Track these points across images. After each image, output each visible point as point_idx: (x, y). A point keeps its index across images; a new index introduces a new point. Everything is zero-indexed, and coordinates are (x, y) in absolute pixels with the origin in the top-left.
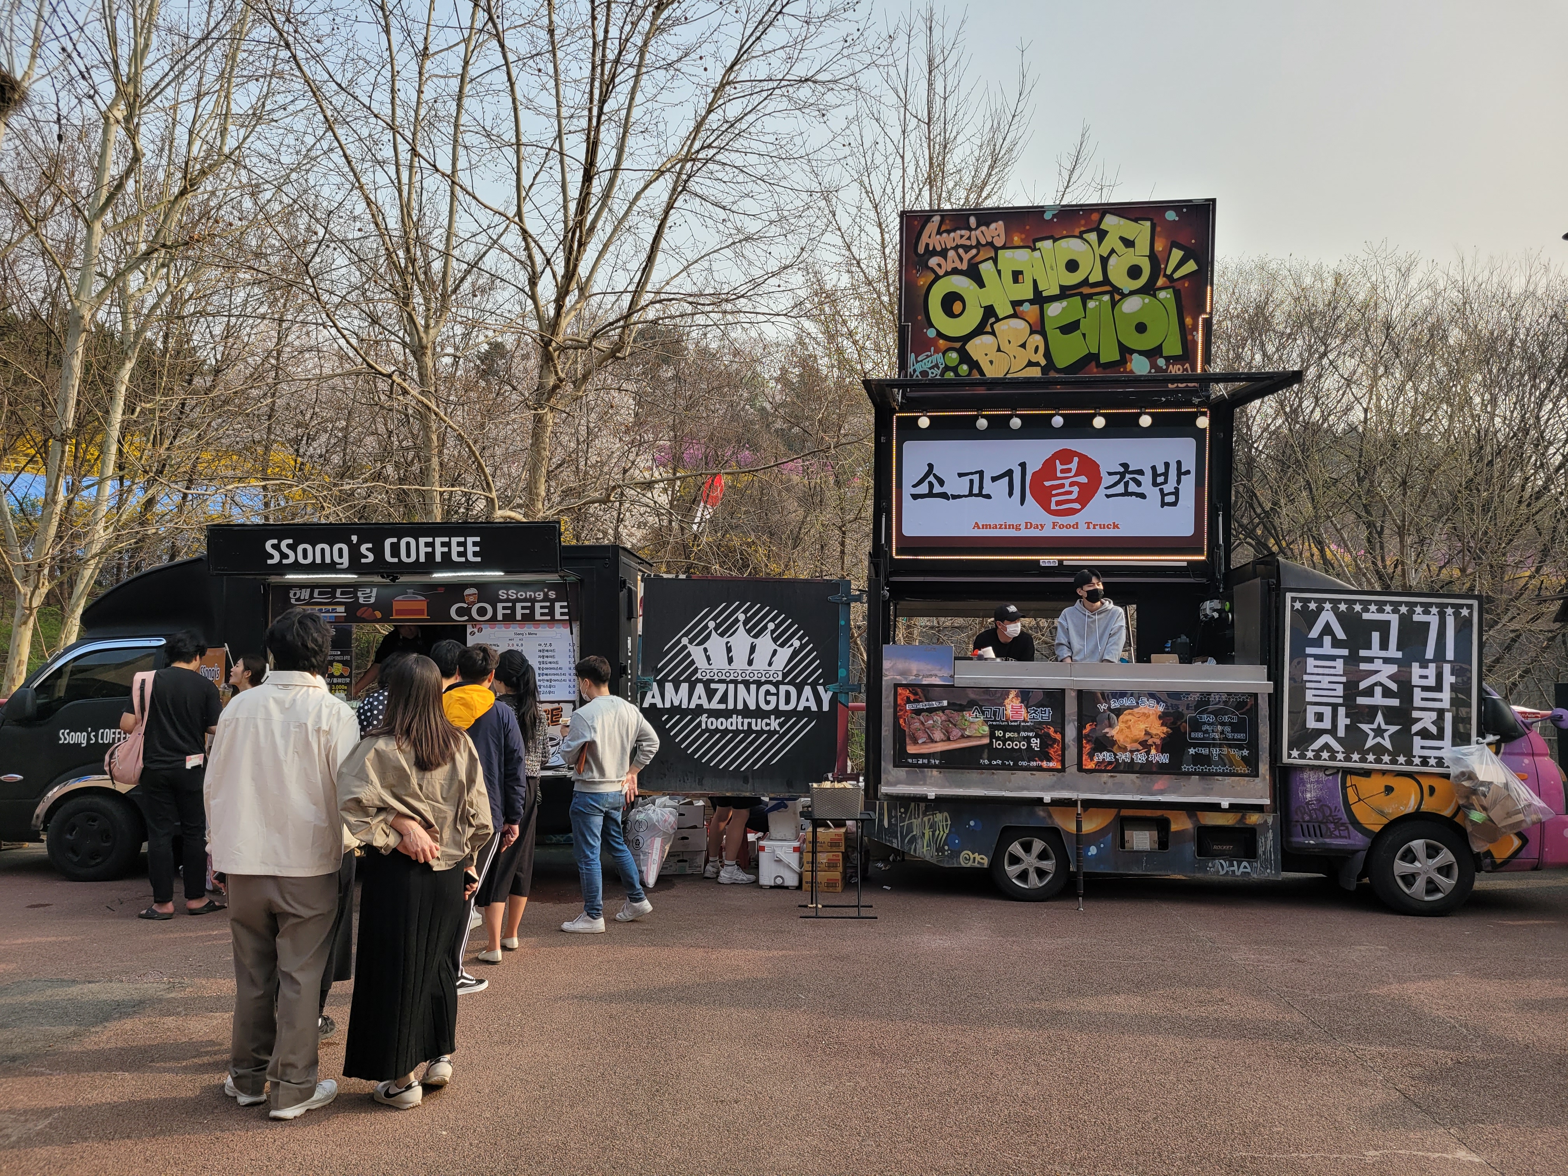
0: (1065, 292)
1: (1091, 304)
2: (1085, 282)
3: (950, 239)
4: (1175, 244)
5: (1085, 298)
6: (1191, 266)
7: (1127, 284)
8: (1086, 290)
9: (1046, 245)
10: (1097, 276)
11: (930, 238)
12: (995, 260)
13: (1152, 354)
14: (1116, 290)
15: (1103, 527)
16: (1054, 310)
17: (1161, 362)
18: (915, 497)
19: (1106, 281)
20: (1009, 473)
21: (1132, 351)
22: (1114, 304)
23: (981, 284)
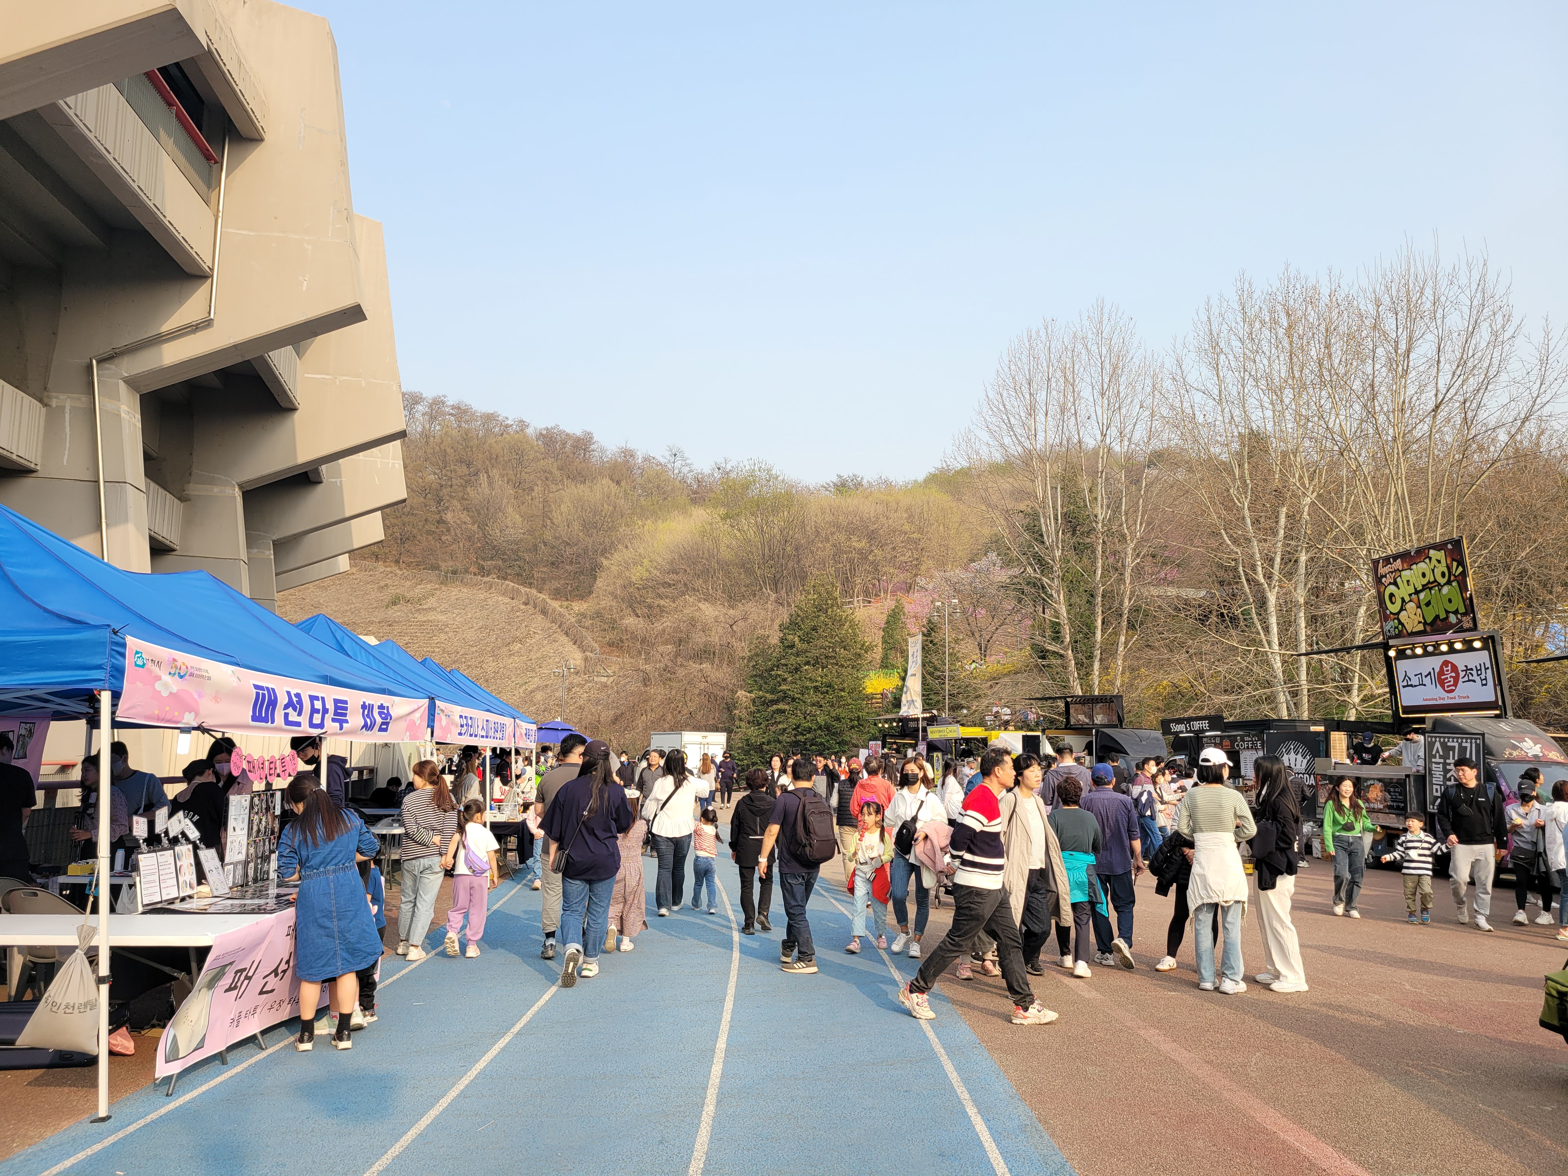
0: (1424, 587)
1: (1433, 592)
2: (1429, 582)
3: (1387, 569)
4: (1453, 560)
5: (1431, 589)
6: (1460, 569)
7: (1443, 581)
8: (1430, 586)
9: (1414, 567)
10: (1432, 579)
11: (1382, 571)
12: (1400, 576)
13: (1456, 612)
14: (1439, 584)
15: (1464, 698)
16: (1422, 596)
17: (1459, 616)
18: (1404, 687)
19: (1435, 581)
20: (1430, 673)
21: (1449, 612)
22: (1440, 590)
23: (1399, 588)
